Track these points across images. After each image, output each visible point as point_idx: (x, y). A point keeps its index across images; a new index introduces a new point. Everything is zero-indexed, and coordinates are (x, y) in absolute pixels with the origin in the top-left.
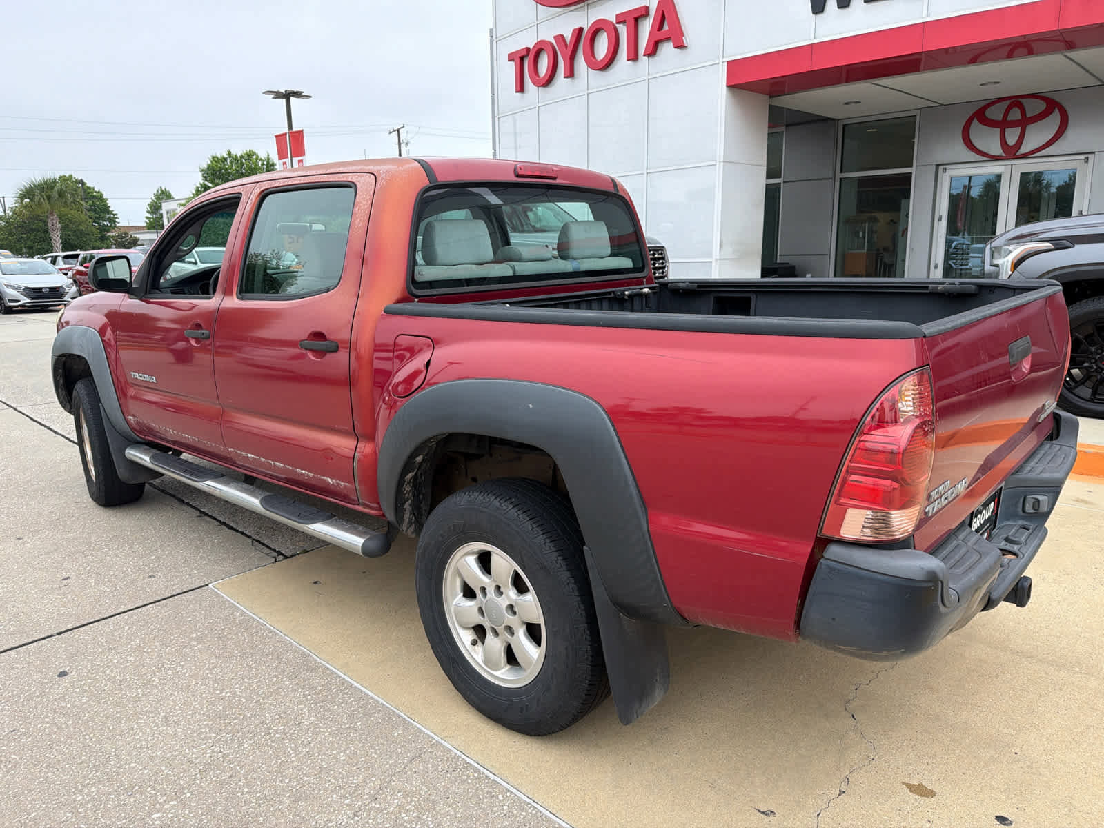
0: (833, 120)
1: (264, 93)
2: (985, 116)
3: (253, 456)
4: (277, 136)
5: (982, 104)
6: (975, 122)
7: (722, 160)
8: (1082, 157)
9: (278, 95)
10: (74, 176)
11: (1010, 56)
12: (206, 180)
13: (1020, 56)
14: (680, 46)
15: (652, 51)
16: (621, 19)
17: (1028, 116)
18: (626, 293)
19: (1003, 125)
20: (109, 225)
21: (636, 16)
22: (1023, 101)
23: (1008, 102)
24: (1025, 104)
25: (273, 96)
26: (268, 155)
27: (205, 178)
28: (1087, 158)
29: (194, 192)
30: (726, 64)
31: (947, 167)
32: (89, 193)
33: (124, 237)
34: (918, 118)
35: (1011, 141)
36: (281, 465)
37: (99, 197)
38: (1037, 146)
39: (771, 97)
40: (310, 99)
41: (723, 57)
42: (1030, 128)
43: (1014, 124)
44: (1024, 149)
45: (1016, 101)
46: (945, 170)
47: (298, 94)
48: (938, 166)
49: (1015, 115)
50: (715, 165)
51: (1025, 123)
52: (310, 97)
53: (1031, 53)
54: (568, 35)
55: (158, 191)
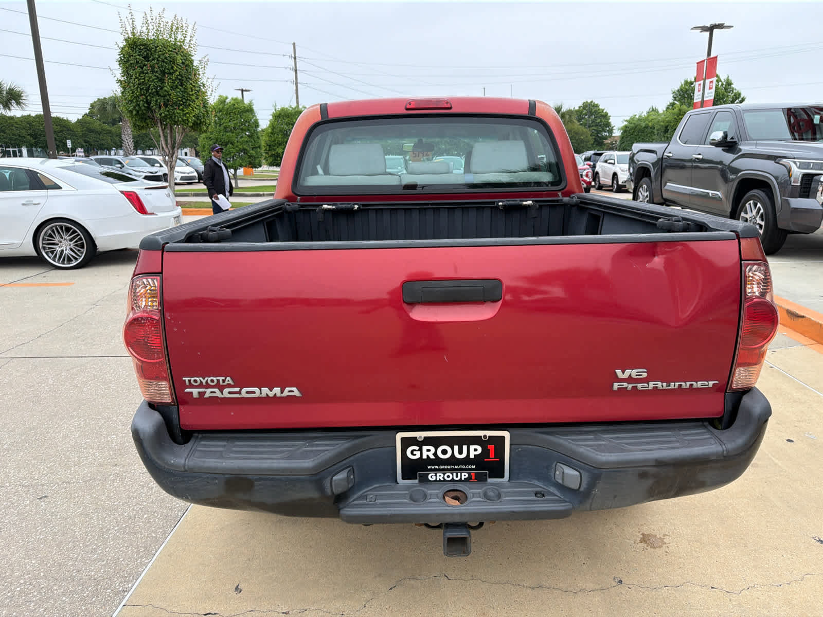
1: (692, 29)
4: (697, 63)
9: (704, 29)
10: (594, 101)
12: (675, 100)
18: (500, 204)
20: (608, 134)
25: (700, 30)
26: (728, 77)
27: (675, 98)
29: (665, 109)
32: (599, 113)
33: (614, 144)
37: (606, 116)
40: (732, 28)
47: (720, 26)
52: (732, 27)
55: (650, 109)
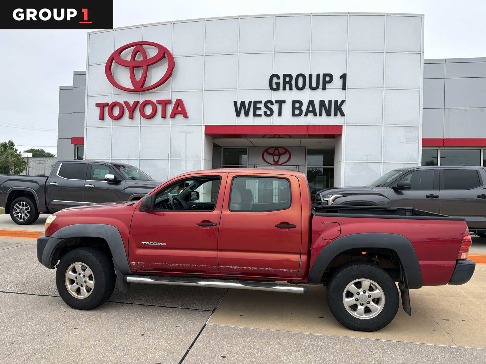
0: (220, 146)
2: (268, 151)
3: (237, 267)
5: (267, 148)
6: (265, 153)
7: (203, 158)
8: (295, 166)
14: (186, 116)
15: (173, 116)
16: (159, 102)
17: (280, 153)
19: (273, 155)
21: (166, 102)
22: (279, 148)
23: (275, 148)
24: (279, 150)
28: (296, 167)
30: (204, 126)
31: (258, 166)
34: (248, 149)
35: (276, 160)
36: (256, 268)
38: (283, 162)
39: (213, 138)
41: (203, 124)
42: (281, 156)
43: (276, 155)
44: (280, 163)
45: (276, 148)
48: (255, 165)
49: (276, 152)
50: (201, 160)
51: (279, 155)
54: (131, 103)
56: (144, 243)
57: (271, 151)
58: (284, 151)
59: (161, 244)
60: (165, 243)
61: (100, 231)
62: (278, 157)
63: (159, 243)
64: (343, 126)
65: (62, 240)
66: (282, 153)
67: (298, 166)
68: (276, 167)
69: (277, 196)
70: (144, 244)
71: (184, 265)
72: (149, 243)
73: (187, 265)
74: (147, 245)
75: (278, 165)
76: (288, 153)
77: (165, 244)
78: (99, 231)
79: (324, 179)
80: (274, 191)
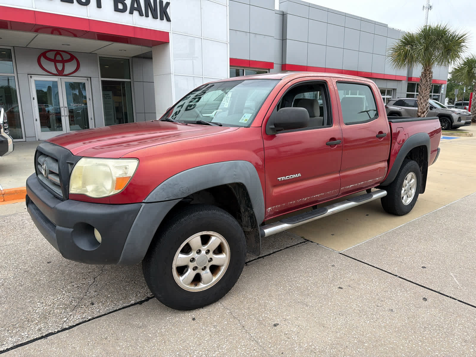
2: (46, 55)
5: (44, 51)
6: (42, 57)
11: (52, 33)
13: (56, 34)
17: (65, 59)
19: (55, 61)
22: (61, 53)
23: (55, 52)
28: (88, 79)
31: (32, 76)
38: (71, 72)
42: (66, 64)
43: (59, 61)
44: (66, 72)
45: (58, 52)
46: (31, 77)
48: (28, 74)
49: (59, 58)
51: (64, 62)
53: (60, 34)
56: (280, 178)
57: (51, 55)
58: (69, 57)
59: (297, 177)
60: (300, 174)
61: (235, 171)
62: (61, 64)
63: (294, 175)
64: (170, 33)
65: (177, 201)
66: (66, 60)
67: (90, 78)
68: (61, 78)
69: (66, 116)
70: (280, 180)
71: (314, 196)
72: (285, 177)
73: (317, 196)
74: (283, 180)
75: (63, 76)
76: (75, 59)
77: (300, 176)
78: (235, 173)
79: (109, 94)
80: (62, 110)
